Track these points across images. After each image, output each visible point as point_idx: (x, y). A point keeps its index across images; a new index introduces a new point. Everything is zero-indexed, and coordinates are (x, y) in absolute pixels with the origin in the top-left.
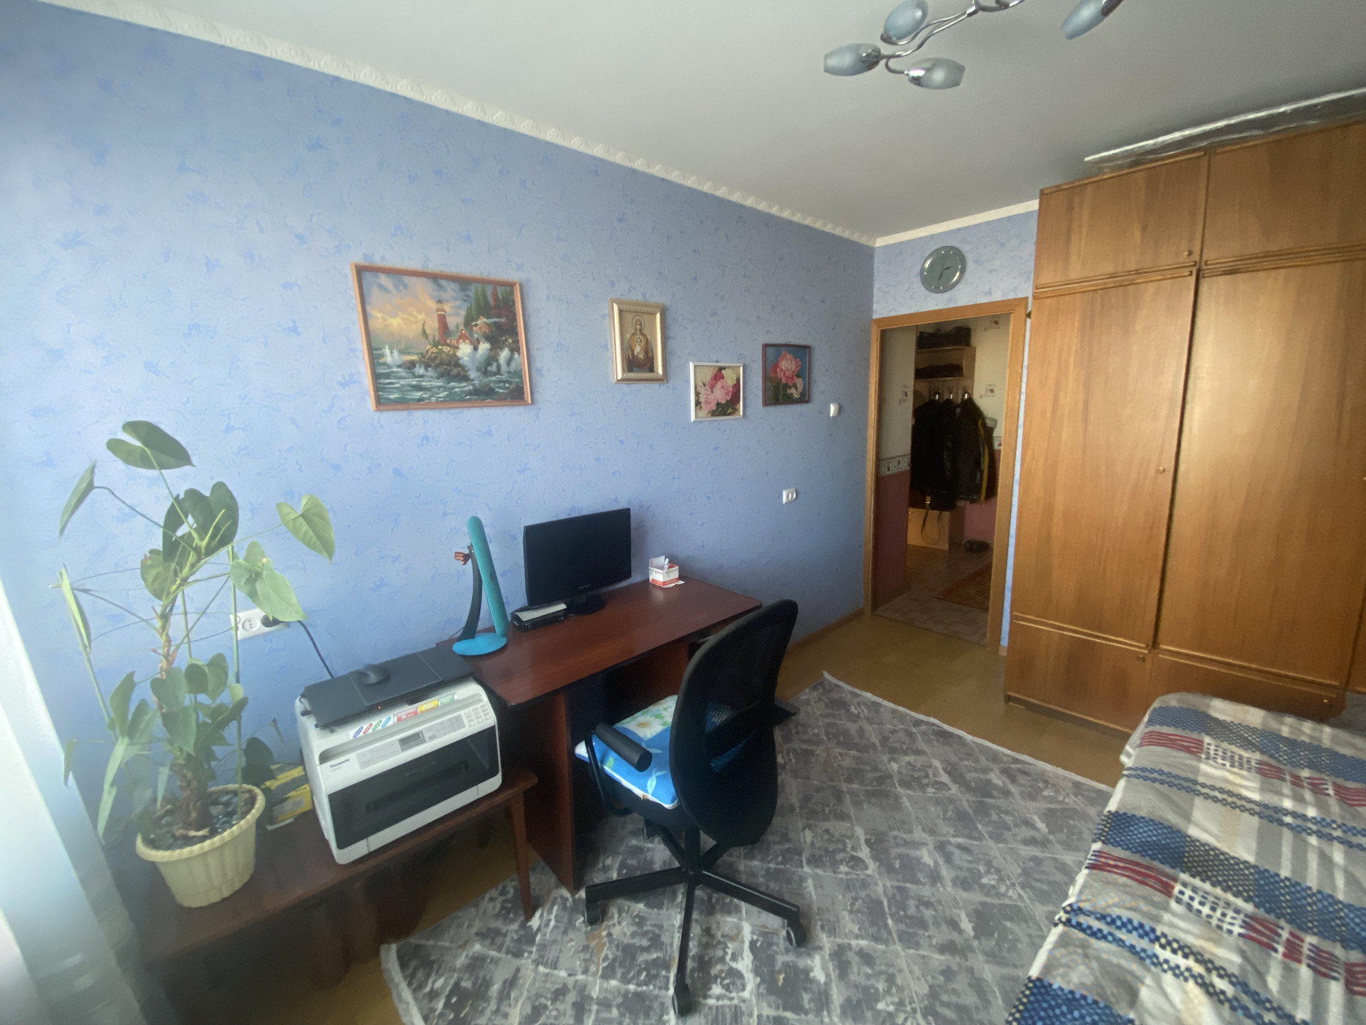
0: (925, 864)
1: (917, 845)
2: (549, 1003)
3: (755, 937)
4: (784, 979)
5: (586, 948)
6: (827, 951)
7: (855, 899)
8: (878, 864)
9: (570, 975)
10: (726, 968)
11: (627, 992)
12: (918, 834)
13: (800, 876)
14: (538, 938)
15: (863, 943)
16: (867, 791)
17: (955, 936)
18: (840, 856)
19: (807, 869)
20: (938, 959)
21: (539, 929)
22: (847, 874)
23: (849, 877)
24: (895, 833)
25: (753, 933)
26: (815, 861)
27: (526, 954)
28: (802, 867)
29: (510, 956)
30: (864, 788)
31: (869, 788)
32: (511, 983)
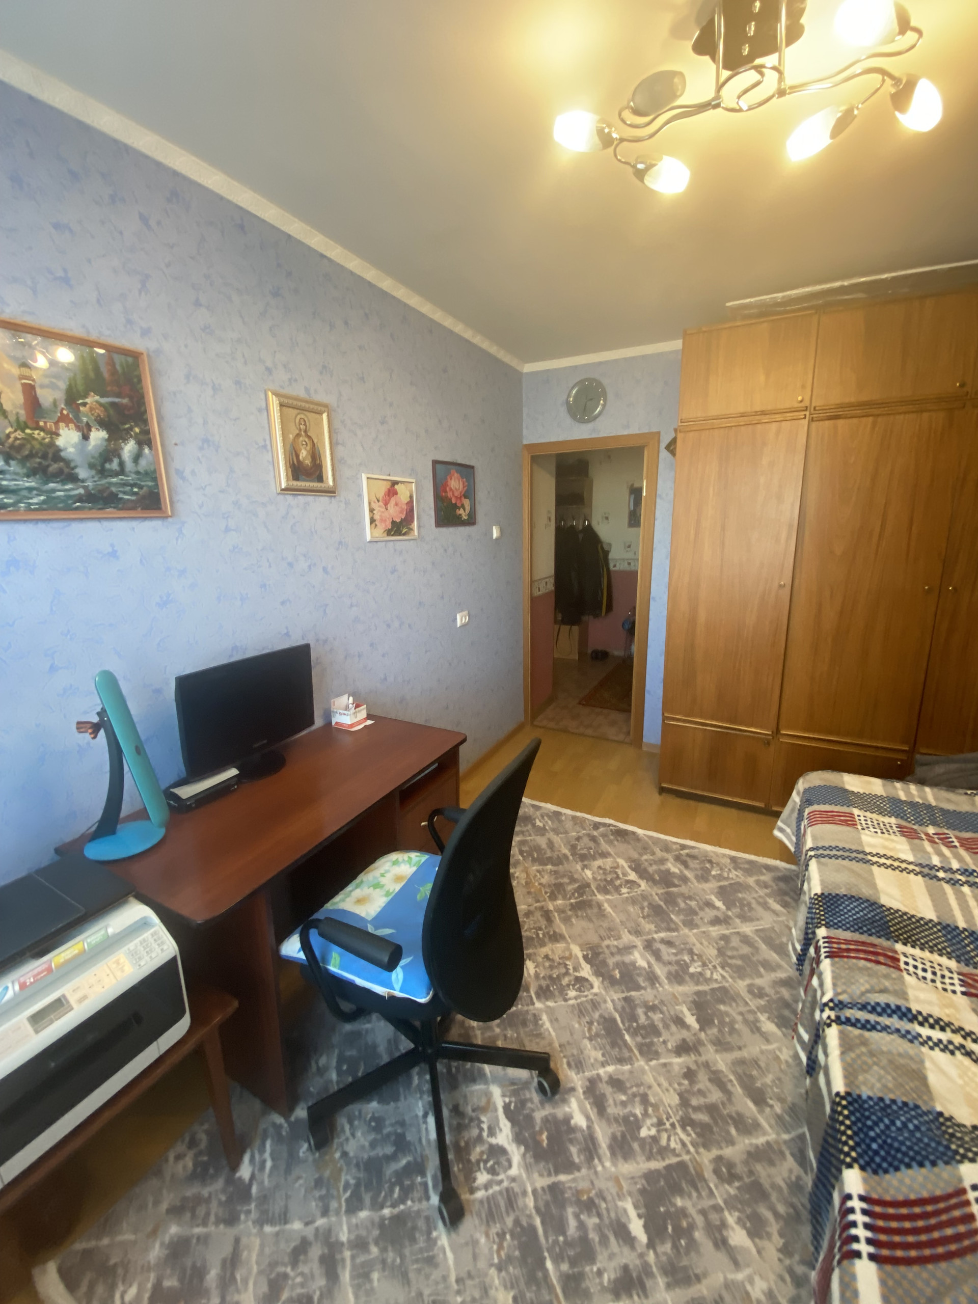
0: (640, 968)
1: (629, 948)
2: (289, 1270)
3: (507, 1100)
4: (548, 1138)
5: (319, 1183)
6: (580, 1091)
7: (590, 1023)
8: (601, 979)
9: (307, 1224)
10: (485, 1147)
11: (383, 1219)
12: (627, 938)
13: (534, 1015)
14: (254, 1190)
15: (610, 1069)
16: (571, 904)
17: (685, 1034)
18: (565, 981)
19: (538, 1005)
20: (678, 1062)
21: (253, 1177)
22: (576, 998)
23: (579, 1001)
24: (607, 942)
25: (504, 1096)
26: (544, 993)
27: (243, 1217)
28: (533, 1004)
29: (222, 1226)
30: (568, 902)
31: (572, 901)
32: (233, 1262)
